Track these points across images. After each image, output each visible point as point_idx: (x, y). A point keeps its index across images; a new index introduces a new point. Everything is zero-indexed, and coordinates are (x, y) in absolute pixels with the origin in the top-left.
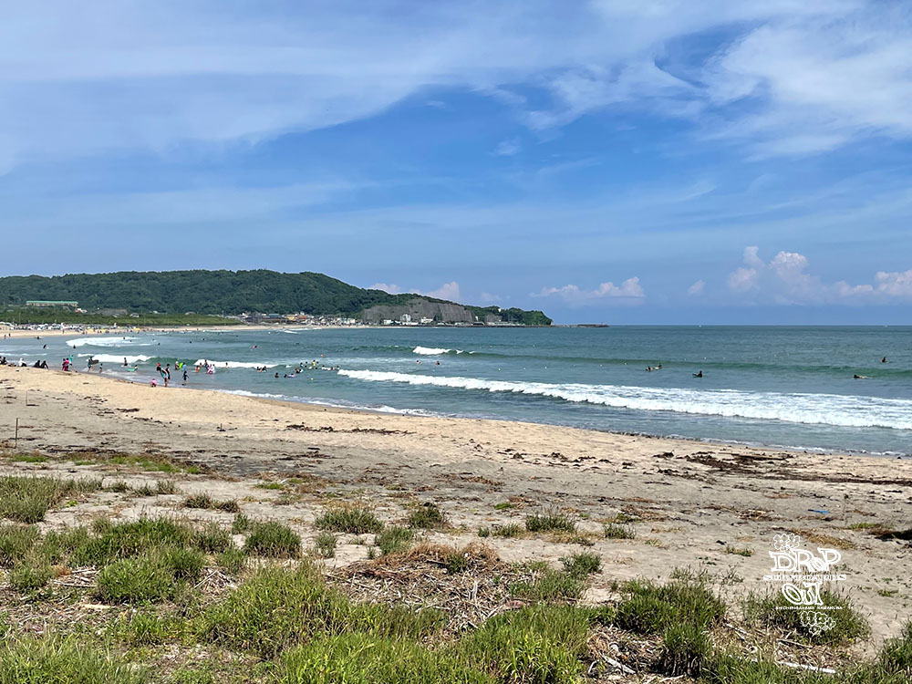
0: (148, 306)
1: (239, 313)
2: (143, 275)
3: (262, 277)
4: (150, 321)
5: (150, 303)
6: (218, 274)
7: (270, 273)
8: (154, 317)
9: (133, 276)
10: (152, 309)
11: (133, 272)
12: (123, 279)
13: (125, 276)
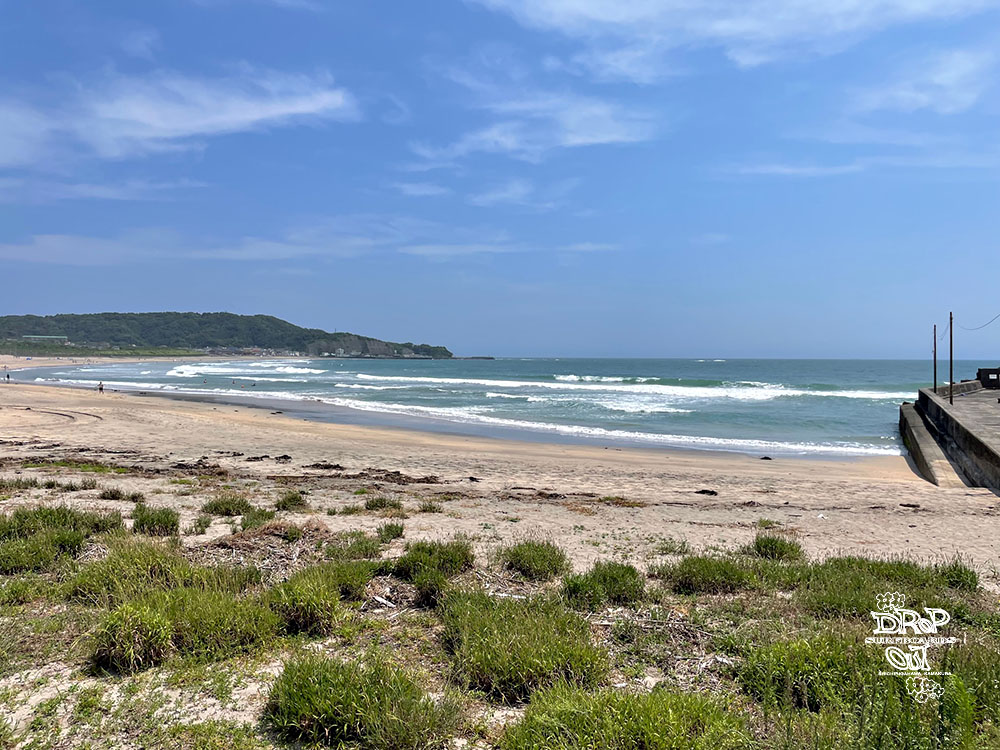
0: (129, 341)
1: (204, 347)
2: (124, 316)
3: (223, 318)
4: (128, 352)
5: (129, 338)
6: (187, 316)
7: (230, 315)
8: (134, 349)
9: (115, 317)
10: (131, 343)
11: (115, 313)
12: (106, 319)
13: (108, 317)
